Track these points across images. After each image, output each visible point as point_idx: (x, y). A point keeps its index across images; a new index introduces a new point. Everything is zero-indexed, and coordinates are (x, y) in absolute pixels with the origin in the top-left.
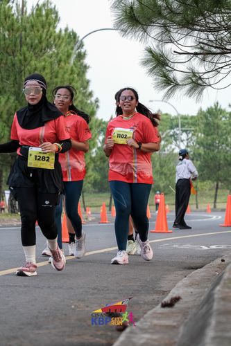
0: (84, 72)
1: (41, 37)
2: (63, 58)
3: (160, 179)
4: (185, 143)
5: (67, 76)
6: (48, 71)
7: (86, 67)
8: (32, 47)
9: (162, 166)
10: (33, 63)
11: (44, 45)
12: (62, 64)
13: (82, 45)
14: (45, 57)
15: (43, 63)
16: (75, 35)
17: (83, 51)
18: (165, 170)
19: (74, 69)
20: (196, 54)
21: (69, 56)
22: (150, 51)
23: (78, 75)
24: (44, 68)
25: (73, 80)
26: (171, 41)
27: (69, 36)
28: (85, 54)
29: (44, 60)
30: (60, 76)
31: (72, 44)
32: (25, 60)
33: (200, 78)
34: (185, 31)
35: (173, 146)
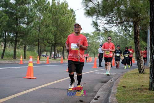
0: (75, 20)
1: (64, 11)
2: (70, 17)
3: (95, 50)
4: (102, 40)
5: (70, 22)
6: (65, 20)
7: (75, 19)
8: (61, 14)
9: (95, 46)
10: (61, 18)
11: (64, 13)
12: (69, 19)
13: (75, 13)
14: (64, 16)
15: (64, 18)
16: (73, 10)
17: (75, 14)
18: (96, 47)
19: (72, 20)
20: (106, 23)
21: (71, 17)
22: (93, 21)
23: (73, 21)
24: (64, 20)
25: (72, 23)
26: (99, 19)
27: (71, 10)
28: (75, 16)
29: (64, 17)
30: (68, 22)
31: (72, 13)
32: (59, 17)
33: (107, 29)
34: (103, 17)
35: (99, 41)
